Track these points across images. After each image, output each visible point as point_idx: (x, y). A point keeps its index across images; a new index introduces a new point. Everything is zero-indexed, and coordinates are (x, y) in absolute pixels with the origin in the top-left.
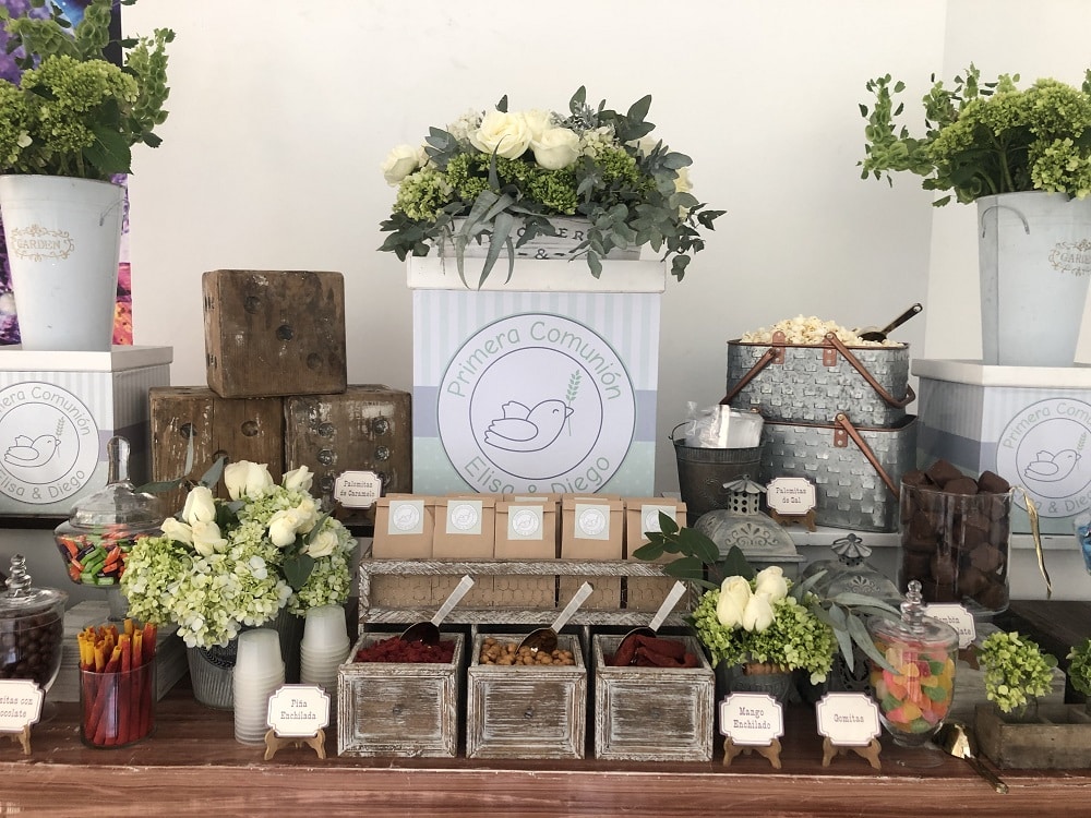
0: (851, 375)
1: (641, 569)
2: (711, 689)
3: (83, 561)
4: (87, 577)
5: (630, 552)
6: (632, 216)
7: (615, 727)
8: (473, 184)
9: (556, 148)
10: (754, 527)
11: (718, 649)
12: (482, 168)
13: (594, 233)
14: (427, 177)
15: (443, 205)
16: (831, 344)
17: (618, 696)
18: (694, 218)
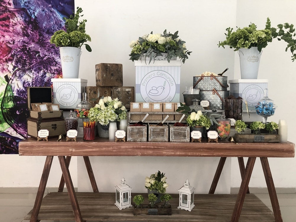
0: (216, 82)
1: (177, 113)
2: (189, 129)
3: (80, 113)
4: (81, 116)
5: (175, 111)
6: (175, 52)
7: (173, 136)
8: (147, 47)
9: (162, 40)
10: (197, 107)
11: (190, 124)
12: (149, 44)
13: (169, 55)
14: (138, 46)
15: (142, 51)
16: (212, 76)
17: (174, 131)
18: (186, 53)
